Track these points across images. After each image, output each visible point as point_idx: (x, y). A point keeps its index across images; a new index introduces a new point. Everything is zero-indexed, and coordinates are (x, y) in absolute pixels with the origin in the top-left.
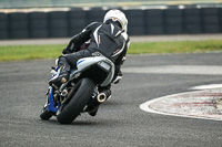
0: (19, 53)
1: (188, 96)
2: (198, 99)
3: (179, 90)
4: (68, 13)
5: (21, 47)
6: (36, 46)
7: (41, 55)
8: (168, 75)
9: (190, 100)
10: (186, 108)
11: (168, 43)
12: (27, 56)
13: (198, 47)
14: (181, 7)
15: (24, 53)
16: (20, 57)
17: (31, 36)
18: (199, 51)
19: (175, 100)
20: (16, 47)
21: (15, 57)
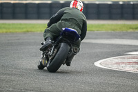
0: (20, 28)
1: (124, 58)
2: (131, 60)
3: (119, 54)
4: (50, 4)
5: (21, 24)
6: (30, 24)
7: (33, 30)
8: (112, 45)
9: (126, 61)
10: (123, 65)
11: (112, 25)
12: (25, 30)
13: (130, 28)
14: (121, 3)
15: (23, 28)
16: (20, 31)
17: (26, 18)
18: (131, 30)
19: (116, 61)
20: (17, 24)
21: (17, 30)
